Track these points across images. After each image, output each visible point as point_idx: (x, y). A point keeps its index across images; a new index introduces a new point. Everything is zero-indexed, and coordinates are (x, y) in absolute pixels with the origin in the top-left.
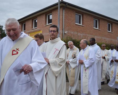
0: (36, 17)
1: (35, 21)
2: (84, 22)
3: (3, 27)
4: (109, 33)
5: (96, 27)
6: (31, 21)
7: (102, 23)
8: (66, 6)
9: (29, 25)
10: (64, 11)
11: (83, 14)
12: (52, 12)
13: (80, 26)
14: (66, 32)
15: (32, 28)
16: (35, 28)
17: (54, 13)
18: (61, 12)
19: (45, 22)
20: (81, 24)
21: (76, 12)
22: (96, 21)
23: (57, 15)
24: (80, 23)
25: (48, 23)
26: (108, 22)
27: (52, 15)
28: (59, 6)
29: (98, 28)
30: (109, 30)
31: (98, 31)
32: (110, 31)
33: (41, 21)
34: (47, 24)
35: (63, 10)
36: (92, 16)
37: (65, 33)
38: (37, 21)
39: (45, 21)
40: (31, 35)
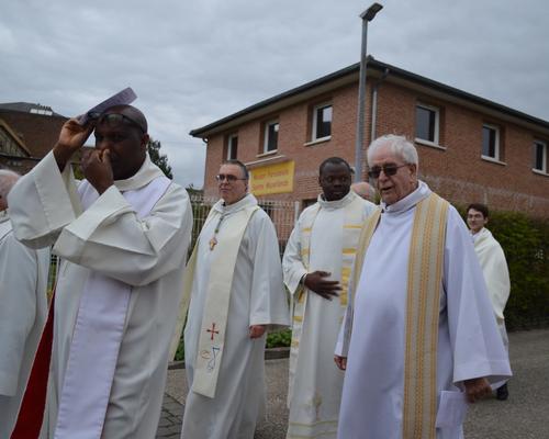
0: (275, 115)
1: (272, 127)
2: (447, 135)
3: (159, 146)
4: (539, 178)
5: (492, 155)
6: (256, 129)
7: (513, 140)
8: (384, 77)
9: (249, 140)
10: (375, 93)
11: (443, 107)
12: (330, 99)
13: (434, 151)
15: (261, 151)
16: (270, 152)
17: (338, 100)
18: (367, 97)
19: (305, 133)
20: (435, 144)
21: (419, 100)
22: (492, 133)
23: (348, 107)
24: (431, 139)
25: (318, 137)
26: (536, 137)
27: (330, 109)
28: (362, 75)
29: (496, 159)
30: (540, 167)
31: (497, 168)
32: (544, 172)
33: (292, 129)
34: (315, 140)
35: (372, 93)
36: (476, 113)
38: (277, 128)
39: (305, 128)
40: (255, 178)
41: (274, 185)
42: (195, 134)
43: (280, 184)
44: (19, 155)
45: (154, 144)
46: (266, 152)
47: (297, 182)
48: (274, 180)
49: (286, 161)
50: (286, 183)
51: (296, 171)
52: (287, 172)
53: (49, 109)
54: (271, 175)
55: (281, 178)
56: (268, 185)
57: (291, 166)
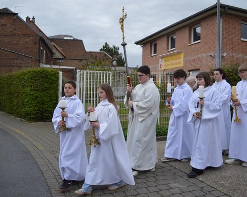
0: (174, 32)
1: (172, 38)
3: (119, 49)
6: (165, 39)
8: (225, 11)
9: (162, 44)
10: (221, 19)
12: (200, 23)
14: (225, 55)
15: (168, 49)
16: (172, 49)
17: (204, 24)
19: (188, 40)
21: (242, 20)
23: (208, 26)
25: (194, 41)
27: (200, 27)
33: (182, 38)
34: (193, 43)
37: (223, 57)
39: (188, 37)
40: (165, 61)
41: (175, 64)
42: (137, 43)
43: (177, 63)
44: (61, 57)
45: (116, 48)
46: (170, 49)
47: (185, 62)
48: (174, 62)
49: (180, 53)
50: (180, 63)
51: (184, 57)
52: (180, 58)
53: (72, 37)
54: (173, 59)
55: (178, 61)
56: (171, 64)
57: (182, 55)
